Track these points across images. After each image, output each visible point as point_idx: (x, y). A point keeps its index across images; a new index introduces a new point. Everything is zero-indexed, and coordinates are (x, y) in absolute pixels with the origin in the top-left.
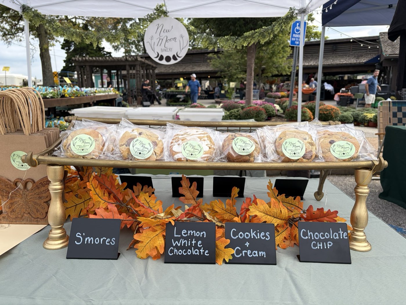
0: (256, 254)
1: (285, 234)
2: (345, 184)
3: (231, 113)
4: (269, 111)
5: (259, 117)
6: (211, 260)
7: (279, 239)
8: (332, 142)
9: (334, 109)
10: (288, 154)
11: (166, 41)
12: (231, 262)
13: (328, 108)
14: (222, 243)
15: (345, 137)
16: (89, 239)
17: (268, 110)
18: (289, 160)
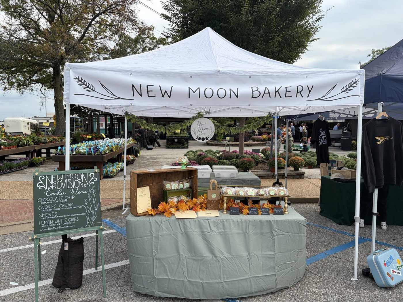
0: (266, 213)
1: (271, 211)
2: (304, 208)
3: (231, 162)
4: (256, 160)
5: (250, 165)
6: (258, 214)
7: (270, 212)
8: (280, 191)
9: (300, 160)
10: (271, 194)
11: (203, 130)
12: (261, 215)
13: (296, 159)
14: (259, 211)
15: (283, 190)
16: (233, 211)
17: (255, 158)
18: (271, 195)
